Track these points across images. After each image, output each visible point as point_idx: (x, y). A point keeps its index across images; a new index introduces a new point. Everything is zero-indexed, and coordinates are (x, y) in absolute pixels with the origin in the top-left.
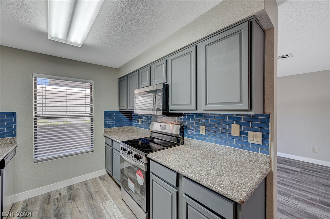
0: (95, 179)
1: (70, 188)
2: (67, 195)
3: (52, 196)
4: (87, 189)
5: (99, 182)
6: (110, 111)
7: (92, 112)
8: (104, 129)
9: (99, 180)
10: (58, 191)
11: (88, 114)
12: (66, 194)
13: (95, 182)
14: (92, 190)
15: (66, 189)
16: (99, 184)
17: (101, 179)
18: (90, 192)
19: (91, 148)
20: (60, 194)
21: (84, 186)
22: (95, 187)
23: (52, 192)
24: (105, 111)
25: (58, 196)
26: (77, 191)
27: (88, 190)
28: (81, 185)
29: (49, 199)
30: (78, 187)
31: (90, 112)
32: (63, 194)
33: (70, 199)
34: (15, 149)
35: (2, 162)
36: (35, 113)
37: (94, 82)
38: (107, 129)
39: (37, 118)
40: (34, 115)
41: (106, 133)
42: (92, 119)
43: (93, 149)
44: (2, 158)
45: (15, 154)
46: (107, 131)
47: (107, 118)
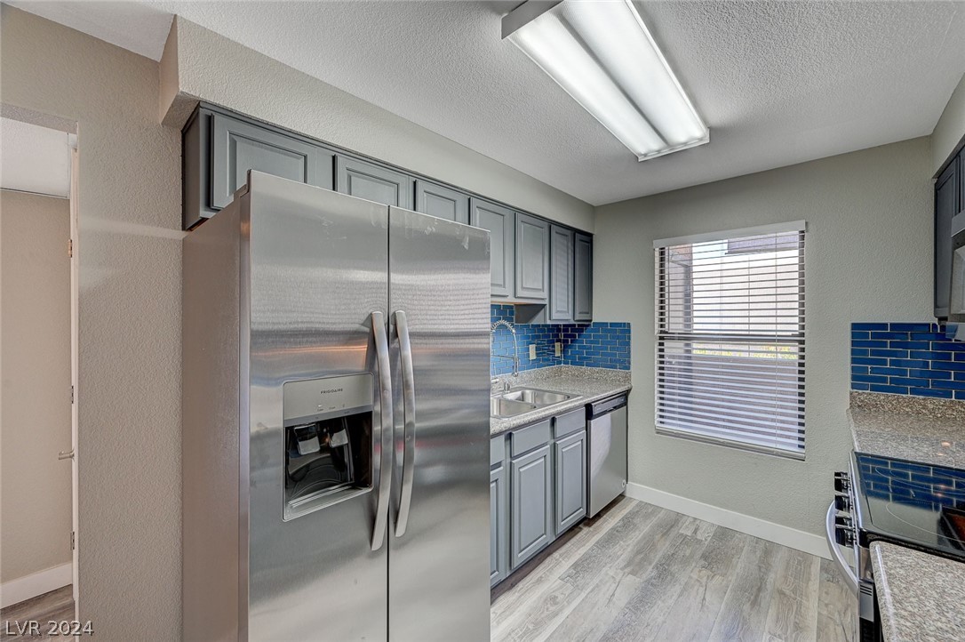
0: (805, 558)
1: (723, 533)
2: (706, 543)
3: (680, 524)
4: (760, 567)
5: (809, 574)
6: (884, 326)
7: (803, 327)
8: (851, 394)
9: (816, 568)
10: (698, 522)
11: (790, 333)
12: (706, 540)
13: (799, 562)
14: (774, 578)
15: (713, 529)
16: (809, 580)
17: (827, 572)
18: (762, 580)
19: (800, 446)
20: (695, 532)
21: (758, 554)
22: (786, 577)
23: (685, 518)
24: (853, 324)
25: (689, 533)
26: (734, 552)
27: (763, 570)
28: (754, 544)
29: (672, 527)
30: (741, 545)
31: (796, 327)
32: (699, 536)
33: (704, 557)
34: (626, 394)
35: (589, 407)
36: (662, 326)
37: (806, 223)
38: (866, 395)
39: (664, 337)
40: (657, 329)
41: (857, 410)
42: (803, 350)
43: (803, 451)
44: (587, 400)
45: (625, 404)
46: (862, 401)
47: (865, 352)
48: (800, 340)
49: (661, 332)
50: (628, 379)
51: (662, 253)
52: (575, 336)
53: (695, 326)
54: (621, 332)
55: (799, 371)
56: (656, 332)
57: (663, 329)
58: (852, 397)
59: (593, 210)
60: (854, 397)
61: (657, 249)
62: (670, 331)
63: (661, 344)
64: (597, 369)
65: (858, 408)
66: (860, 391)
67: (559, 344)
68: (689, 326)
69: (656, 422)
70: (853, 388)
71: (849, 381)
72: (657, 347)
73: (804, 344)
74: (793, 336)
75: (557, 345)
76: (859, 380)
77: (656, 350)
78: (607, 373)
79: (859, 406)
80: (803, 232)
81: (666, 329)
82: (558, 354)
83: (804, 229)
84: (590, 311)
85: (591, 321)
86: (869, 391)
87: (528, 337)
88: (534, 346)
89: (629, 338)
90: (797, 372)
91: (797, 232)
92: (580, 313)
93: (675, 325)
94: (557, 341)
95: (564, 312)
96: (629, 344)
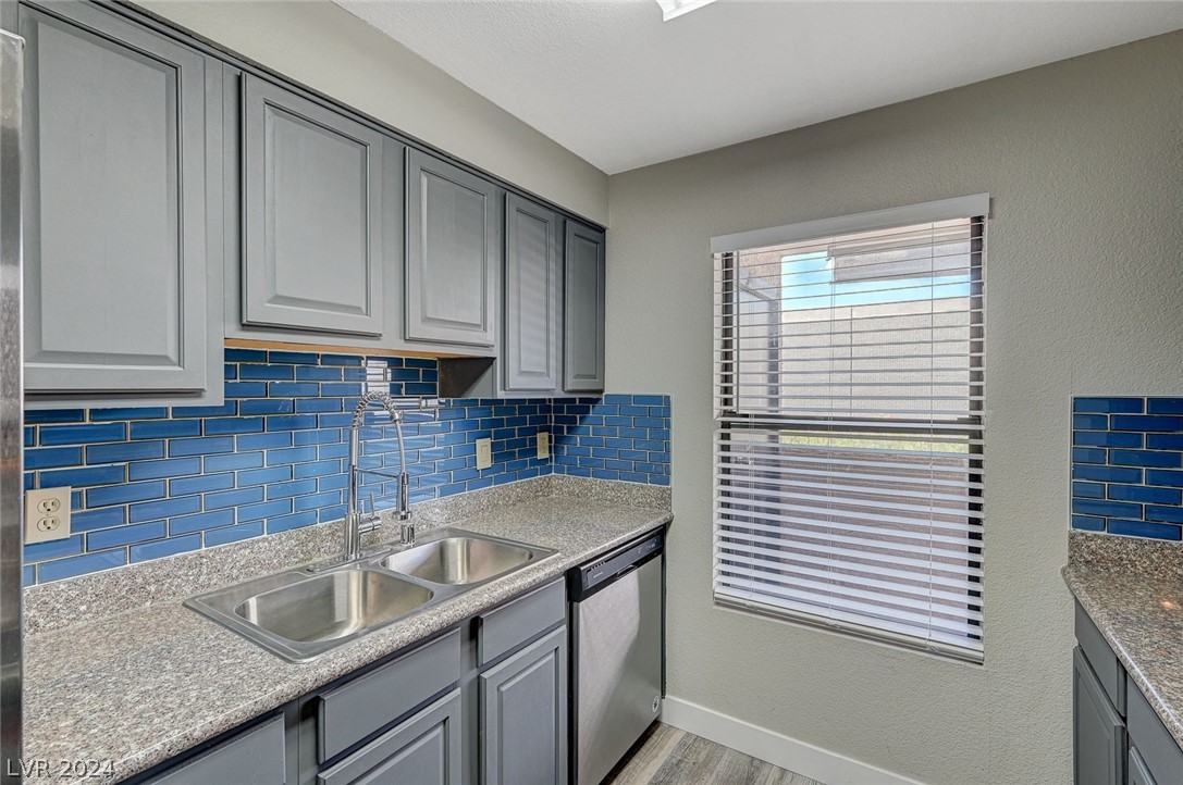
7: (978, 405)
8: (1072, 537)
11: (955, 417)
19: (971, 636)
23: (767, 768)
24: (1075, 399)
31: (963, 405)
34: (660, 533)
36: (726, 402)
37: (991, 200)
38: (1099, 539)
39: (731, 422)
40: (717, 406)
41: (1084, 569)
42: (978, 449)
43: (979, 646)
44: (573, 560)
45: (660, 550)
46: (1093, 552)
48: (972, 429)
49: (726, 413)
50: (665, 501)
51: (727, 263)
52: (574, 420)
54: (653, 413)
55: (971, 475)
56: (716, 412)
57: (728, 408)
58: (1074, 543)
59: (607, 183)
60: (1078, 545)
61: (718, 256)
62: (741, 412)
63: (725, 437)
64: (612, 483)
65: (1082, 563)
66: (1090, 533)
67: (546, 434)
68: (774, 402)
69: (714, 584)
70: (1075, 525)
71: (1067, 512)
72: (717, 442)
73: (980, 437)
74: (960, 421)
75: (542, 438)
76: (1087, 510)
77: (716, 447)
78: (630, 491)
79: (1087, 562)
80: (979, 219)
81: (733, 408)
82: (542, 454)
83: (984, 211)
84: (598, 371)
85: (601, 391)
86: (1105, 533)
87: (474, 425)
88: (488, 441)
89: (669, 426)
90: (967, 478)
91: (968, 220)
92: (577, 377)
93: (752, 399)
94: (542, 430)
95: (542, 373)
96: (666, 436)
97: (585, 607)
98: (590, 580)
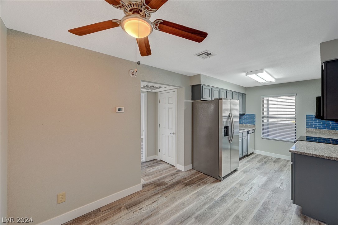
3: (268, 157)
19: (295, 140)
20: (272, 158)
21: (286, 161)
24: (306, 115)
25: (270, 159)
26: (280, 161)
29: (266, 157)
30: (282, 160)
31: (295, 115)
33: (274, 161)
34: (255, 130)
35: (248, 131)
36: (263, 115)
37: (297, 94)
38: (309, 129)
39: (263, 117)
41: (307, 132)
42: (296, 120)
44: (248, 130)
45: (254, 132)
47: (309, 121)
48: (295, 118)
50: (255, 127)
52: (241, 117)
53: (270, 115)
54: (253, 116)
58: (306, 130)
59: (246, 89)
61: (262, 98)
63: (263, 119)
64: (247, 125)
68: (268, 115)
69: (262, 136)
70: (306, 128)
71: (306, 126)
76: (308, 126)
78: (250, 125)
84: (245, 112)
85: (245, 114)
91: (295, 96)
92: (243, 112)
93: (266, 115)
96: (255, 119)
97: (249, 135)
98: (249, 132)
